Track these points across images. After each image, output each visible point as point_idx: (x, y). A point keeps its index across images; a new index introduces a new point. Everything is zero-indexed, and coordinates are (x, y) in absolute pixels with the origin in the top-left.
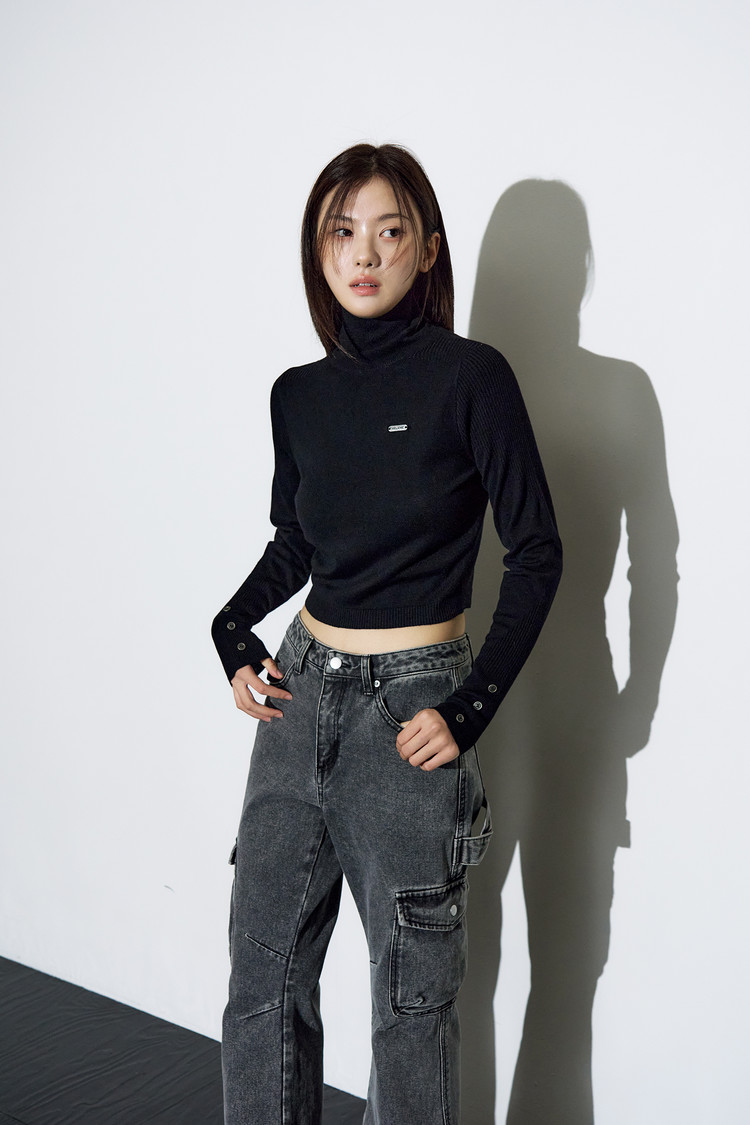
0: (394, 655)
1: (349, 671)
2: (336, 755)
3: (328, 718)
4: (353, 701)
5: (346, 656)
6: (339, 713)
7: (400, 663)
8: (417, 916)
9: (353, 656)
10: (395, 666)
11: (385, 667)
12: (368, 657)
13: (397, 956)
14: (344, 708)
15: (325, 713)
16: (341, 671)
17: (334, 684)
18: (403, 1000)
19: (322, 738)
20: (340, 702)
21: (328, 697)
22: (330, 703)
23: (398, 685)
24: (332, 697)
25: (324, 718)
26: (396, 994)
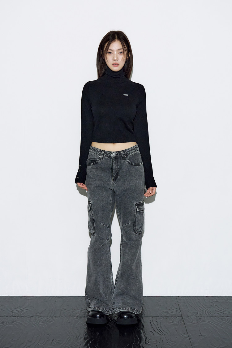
0: (128, 149)
1: (118, 155)
2: (118, 175)
3: (115, 167)
4: (121, 162)
5: (116, 152)
6: (118, 165)
7: (130, 151)
8: (140, 209)
9: (118, 152)
10: (129, 152)
11: (127, 152)
12: (122, 151)
13: (136, 219)
14: (119, 164)
15: (114, 166)
16: (116, 156)
17: (115, 159)
18: (137, 230)
19: (114, 172)
20: (117, 163)
21: (114, 162)
22: (115, 164)
23: (131, 156)
24: (115, 162)
25: (114, 167)
26: (135, 228)
